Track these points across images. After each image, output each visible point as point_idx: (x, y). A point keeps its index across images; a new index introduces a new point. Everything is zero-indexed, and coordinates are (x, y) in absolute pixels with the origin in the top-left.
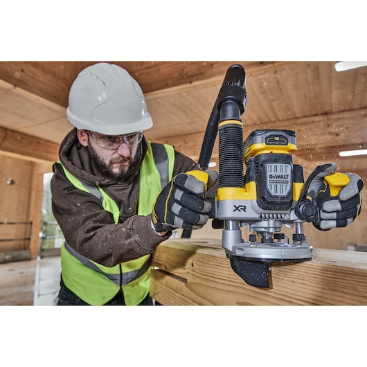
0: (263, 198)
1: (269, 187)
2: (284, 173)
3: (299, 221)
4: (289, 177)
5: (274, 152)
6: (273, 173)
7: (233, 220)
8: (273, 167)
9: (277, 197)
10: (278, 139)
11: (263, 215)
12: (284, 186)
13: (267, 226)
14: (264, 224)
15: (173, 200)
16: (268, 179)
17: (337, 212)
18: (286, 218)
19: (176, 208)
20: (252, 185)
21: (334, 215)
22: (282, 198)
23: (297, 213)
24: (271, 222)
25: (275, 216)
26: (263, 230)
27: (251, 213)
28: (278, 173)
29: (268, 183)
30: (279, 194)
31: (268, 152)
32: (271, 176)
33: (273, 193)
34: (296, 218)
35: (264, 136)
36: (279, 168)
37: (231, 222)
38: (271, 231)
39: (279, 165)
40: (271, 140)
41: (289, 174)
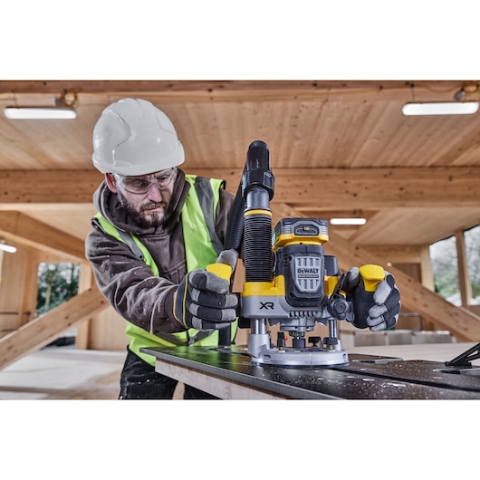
0: (292, 295)
1: (297, 282)
2: (315, 267)
3: (332, 318)
4: (319, 271)
5: (304, 242)
6: (303, 267)
7: (260, 318)
8: (302, 260)
9: (307, 293)
10: (308, 229)
11: (293, 314)
12: (314, 281)
13: (297, 324)
14: (295, 323)
15: (189, 300)
16: (297, 274)
18: (319, 315)
19: (194, 309)
20: (281, 279)
22: (312, 294)
23: (329, 311)
24: (302, 320)
25: (306, 313)
26: (294, 329)
27: (279, 312)
28: (309, 267)
29: (297, 278)
30: (309, 289)
31: (298, 243)
32: (300, 271)
33: (302, 289)
34: (328, 315)
35: (293, 226)
36: (308, 260)
37: (257, 321)
38: (302, 329)
39: (308, 258)
40: (300, 231)
41: (319, 268)
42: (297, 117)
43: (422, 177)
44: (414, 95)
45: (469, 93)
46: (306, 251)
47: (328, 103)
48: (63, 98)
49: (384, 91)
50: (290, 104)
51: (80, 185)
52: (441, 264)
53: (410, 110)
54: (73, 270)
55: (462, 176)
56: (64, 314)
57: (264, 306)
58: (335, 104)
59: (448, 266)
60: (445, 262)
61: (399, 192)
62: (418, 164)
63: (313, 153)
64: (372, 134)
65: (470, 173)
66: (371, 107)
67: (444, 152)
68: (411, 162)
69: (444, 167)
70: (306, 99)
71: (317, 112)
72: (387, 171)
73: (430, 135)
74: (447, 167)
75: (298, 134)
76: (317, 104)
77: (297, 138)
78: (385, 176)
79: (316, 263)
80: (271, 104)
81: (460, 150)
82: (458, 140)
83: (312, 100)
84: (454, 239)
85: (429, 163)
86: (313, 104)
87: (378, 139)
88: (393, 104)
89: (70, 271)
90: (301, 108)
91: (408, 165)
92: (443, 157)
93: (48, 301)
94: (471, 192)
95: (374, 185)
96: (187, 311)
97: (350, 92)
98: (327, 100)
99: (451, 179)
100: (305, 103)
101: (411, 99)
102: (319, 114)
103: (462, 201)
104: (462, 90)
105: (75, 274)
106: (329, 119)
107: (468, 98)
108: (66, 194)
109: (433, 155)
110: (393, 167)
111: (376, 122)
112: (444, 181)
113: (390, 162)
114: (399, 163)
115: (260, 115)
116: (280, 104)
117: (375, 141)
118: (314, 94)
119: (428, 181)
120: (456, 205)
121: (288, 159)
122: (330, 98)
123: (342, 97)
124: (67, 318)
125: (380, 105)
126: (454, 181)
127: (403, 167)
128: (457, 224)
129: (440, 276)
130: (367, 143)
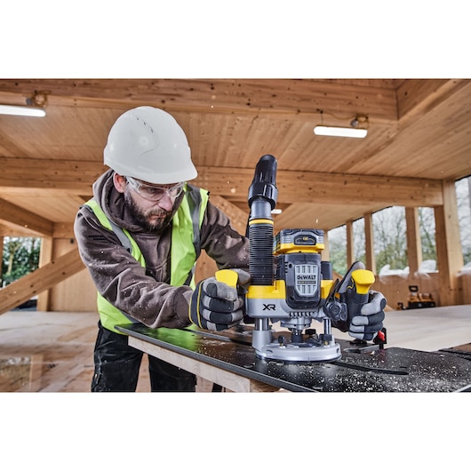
0: (292, 298)
1: (297, 288)
2: (312, 274)
3: (327, 318)
4: (316, 277)
5: (303, 251)
6: (301, 274)
7: (263, 318)
8: (301, 268)
9: (305, 297)
10: (306, 239)
11: (292, 314)
12: (312, 287)
13: (296, 323)
14: (294, 321)
15: (203, 307)
16: (297, 280)
17: (365, 326)
18: (315, 315)
19: (207, 314)
20: (282, 283)
21: (362, 329)
22: (310, 298)
23: (325, 311)
24: (301, 320)
25: (304, 314)
26: (293, 327)
27: (281, 311)
28: (307, 274)
29: (297, 284)
30: (307, 294)
31: (298, 251)
32: (299, 277)
33: (301, 294)
34: (324, 315)
35: (293, 236)
36: (307, 268)
37: (261, 321)
38: (300, 328)
39: (306, 265)
40: (299, 240)
41: (316, 274)
42: (233, 128)
43: (325, 180)
44: (322, 119)
45: (360, 122)
46: (304, 259)
47: (258, 119)
48: (34, 98)
49: (301, 114)
50: (228, 118)
51: (45, 172)
52: (335, 244)
53: (319, 131)
54: (33, 242)
55: (354, 181)
56: (29, 283)
57: (267, 307)
58: (263, 120)
59: (339, 246)
60: (337, 243)
61: (308, 191)
62: (323, 170)
63: (243, 156)
64: (290, 146)
65: (359, 180)
66: (290, 125)
67: (341, 162)
68: (317, 169)
69: (342, 174)
70: (240, 115)
71: (248, 125)
72: (300, 174)
73: (332, 150)
74: (343, 174)
75: (233, 141)
76: (249, 119)
77: (232, 144)
78: (299, 178)
79: (313, 270)
80: (213, 116)
81: (353, 162)
82: (351, 155)
83: (246, 115)
84: (345, 226)
85: (331, 170)
86: (246, 119)
87: (294, 149)
88: (307, 124)
89: (31, 243)
90: (237, 122)
91: (315, 170)
92: (341, 166)
93: (10, 268)
94: (359, 194)
95: (290, 185)
96: (201, 316)
97: (276, 113)
98: (257, 117)
99: (345, 183)
100: (240, 118)
101: (320, 123)
102: (251, 127)
103: (353, 200)
104: (356, 120)
105: (36, 245)
106: (258, 132)
107: (360, 126)
108: (33, 179)
109: (334, 164)
110: (304, 171)
111: (294, 137)
112: (341, 184)
113: (302, 168)
114: (309, 168)
115: (203, 124)
116: (220, 117)
117: (292, 151)
118: (247, 111)
119: (330, 184)
120: (348, 203)
121: (223, 160)
122: (260, 116)
123: (269, 116)
124: (32, 286)
125: (297, 123)
126: (348, 185)
127: (312, 172)
128: (348, 217)
129: (334, 253)
130: (286, 151)
